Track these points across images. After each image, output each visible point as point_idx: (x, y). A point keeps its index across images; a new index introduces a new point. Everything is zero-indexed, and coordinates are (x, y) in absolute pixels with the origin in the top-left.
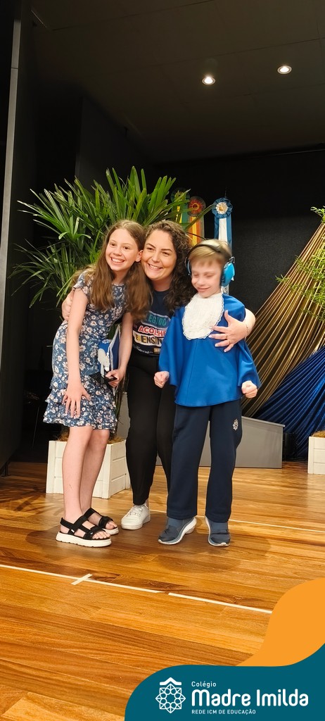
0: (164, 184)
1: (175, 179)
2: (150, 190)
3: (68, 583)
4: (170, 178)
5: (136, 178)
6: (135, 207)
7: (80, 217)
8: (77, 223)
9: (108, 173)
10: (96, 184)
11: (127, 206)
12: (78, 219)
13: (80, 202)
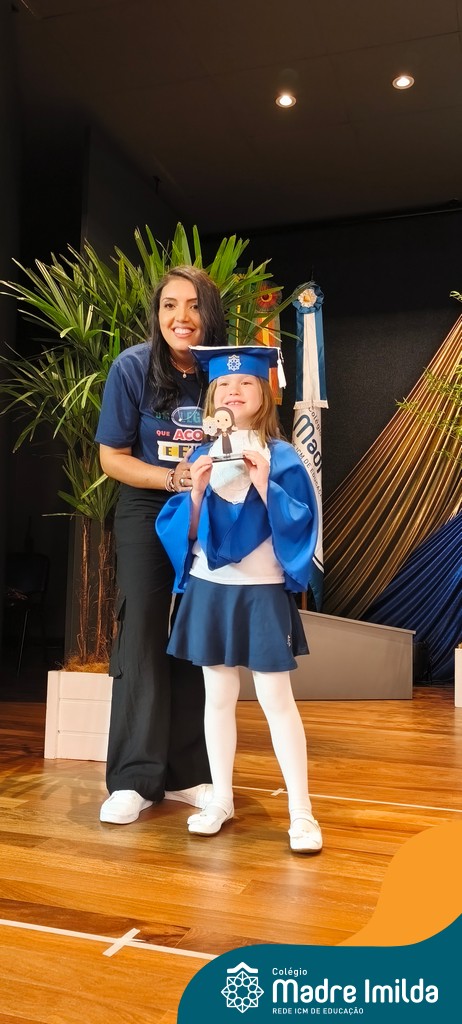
1: (247, 241)
3: (97, 954)
4: (241, 241)
5: (185, 242)
7: (94, 304)
8: (90, 314)
9: (137, 235)
10: (119, 253)
12: (91, 308)
13: (92, 282)
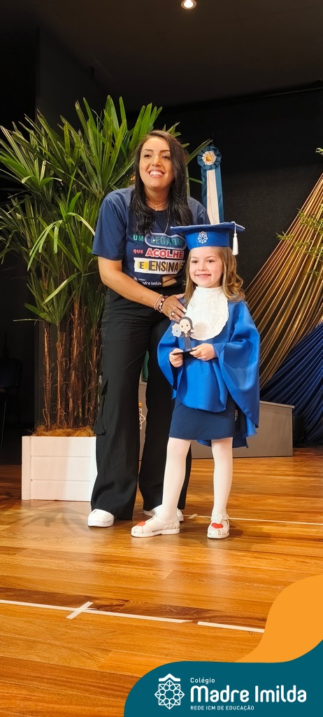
0: (148, 115)
1: (161, 109)
2: (131, 125)
3: (62, 618)
4: (156, 108)
5: (113, 110)
6: (113, 146)
7: (46, 160)
8: (43, 168)
9: (77, 107)
10: (64, 120)
11: (103, 145)
12: (44, 163)
13: (44, 143)
